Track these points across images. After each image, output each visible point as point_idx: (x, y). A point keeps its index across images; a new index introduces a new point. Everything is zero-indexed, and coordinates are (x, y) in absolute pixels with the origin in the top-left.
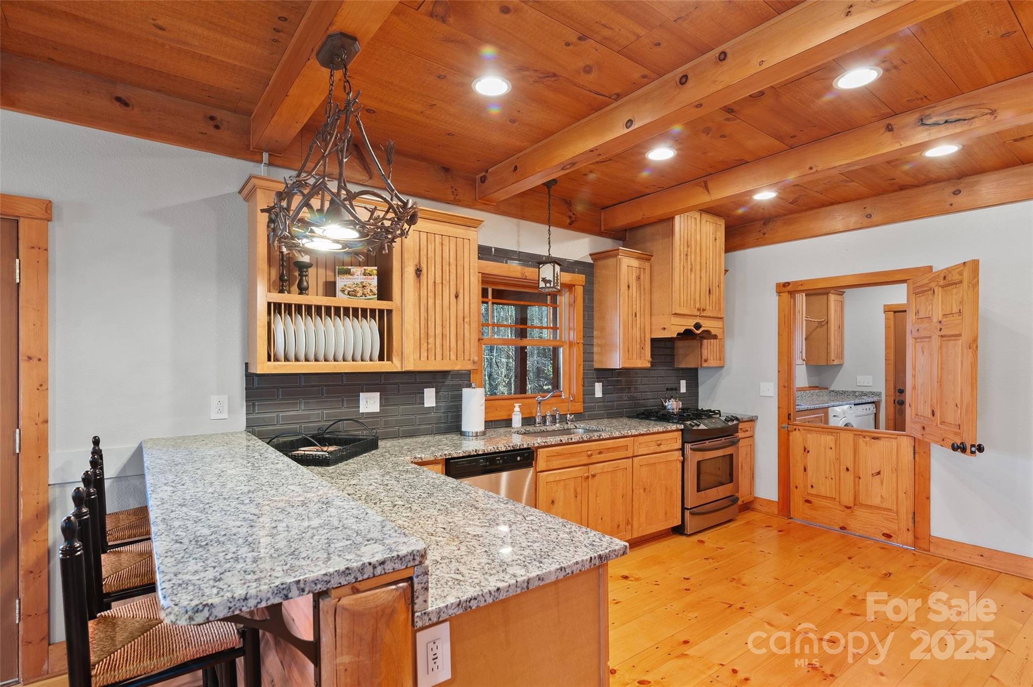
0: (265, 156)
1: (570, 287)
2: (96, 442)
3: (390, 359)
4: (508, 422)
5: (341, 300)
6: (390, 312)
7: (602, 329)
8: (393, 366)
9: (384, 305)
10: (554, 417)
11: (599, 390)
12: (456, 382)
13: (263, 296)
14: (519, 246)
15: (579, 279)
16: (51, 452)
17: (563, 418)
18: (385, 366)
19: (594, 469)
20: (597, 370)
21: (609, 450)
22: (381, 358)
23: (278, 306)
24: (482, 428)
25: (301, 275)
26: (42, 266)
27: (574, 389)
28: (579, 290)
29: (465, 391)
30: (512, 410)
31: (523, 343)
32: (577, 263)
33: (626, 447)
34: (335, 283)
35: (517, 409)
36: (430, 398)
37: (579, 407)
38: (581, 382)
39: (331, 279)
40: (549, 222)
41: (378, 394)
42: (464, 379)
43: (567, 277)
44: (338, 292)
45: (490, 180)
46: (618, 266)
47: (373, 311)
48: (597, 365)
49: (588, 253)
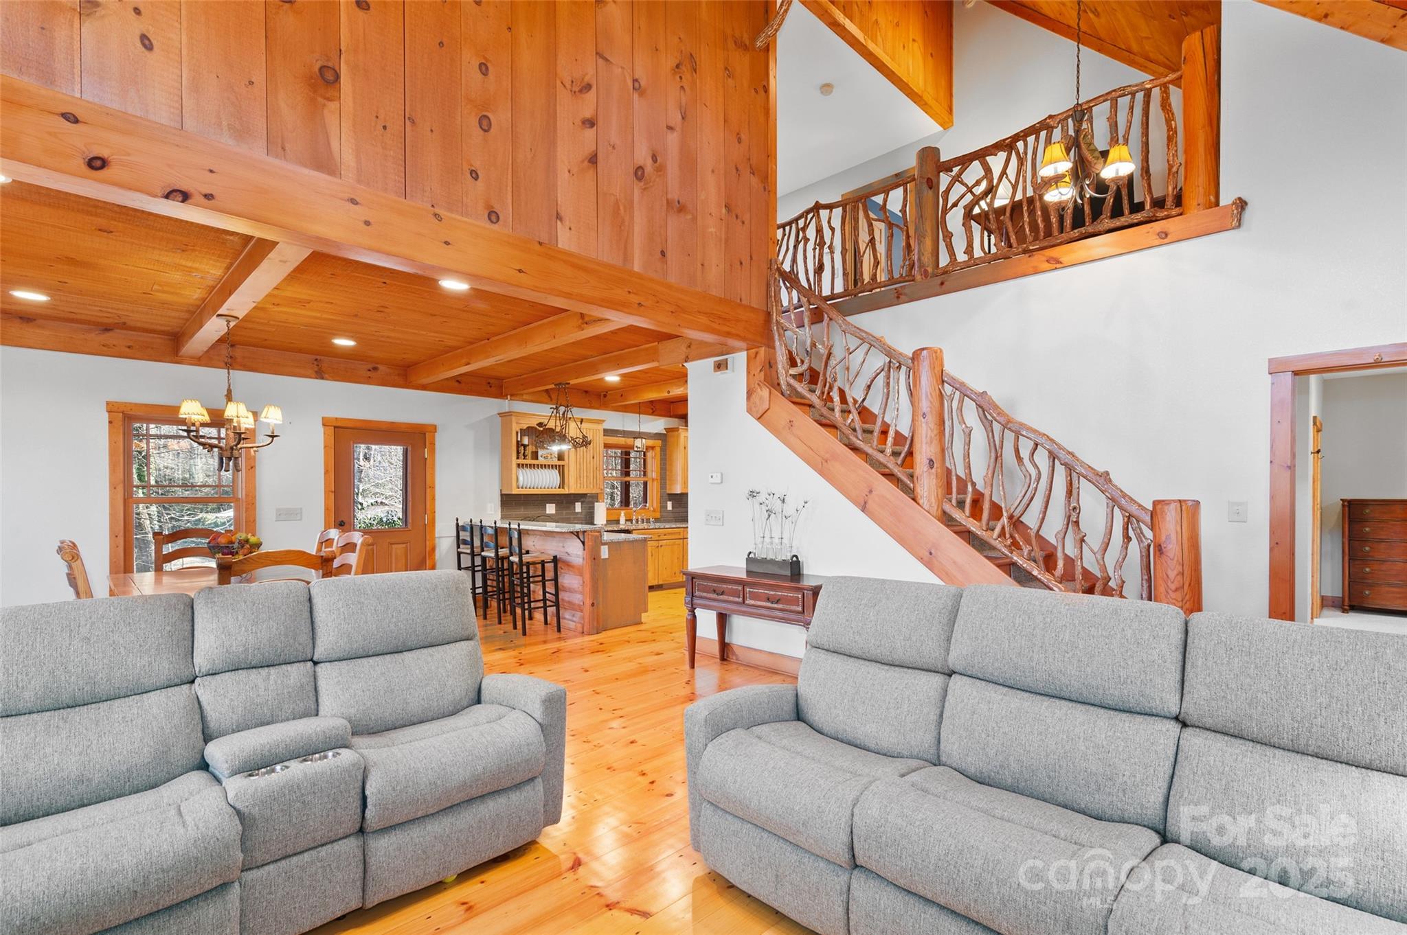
0: (509, 397)
1: (653, 448)
2: (457, 520)
3: (563, 488)
4: (618, 522)
5: (541, 460)
6: (563, 466)
7: (671, 471)
8: (566, 491)
9: (561, 463)
10: (643, 520)
11: (669, 506)
12: (591, 499)
13: (514, 461)
14: (623, 426)
15: (659, 443)
16: (437, 524)
17: (648, 521)
18: (561, 491)
19: (661, 543)
20: (669, 494)
21: (669, 534)
22: (559, 488)
23: (519, 465)
24: (605, 522)
25: (525, 450)
26: (433, 451)
27: (655, 506)
28: (658, 449)
29: (596, 504)
30: (620, 515)
31: (627, 479)
32: (657, 434)
33: (679, 533)
34: (537, 452)
35: (623, 514)
36: (578, 507)
37: (658, 515)
38: (659, 500)
39: (534, 450)
40: (640, 413)
41: (554, 505)
42: (595, 498)
43: (651, 442)
44: (539, 457)
45: (608, 397)
46: (678, 436)
47: (556, 466)
48: (670, 492)
49: (663, 428)
